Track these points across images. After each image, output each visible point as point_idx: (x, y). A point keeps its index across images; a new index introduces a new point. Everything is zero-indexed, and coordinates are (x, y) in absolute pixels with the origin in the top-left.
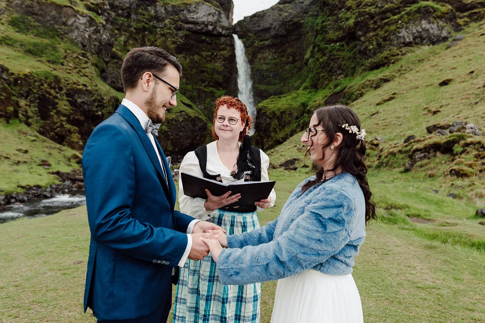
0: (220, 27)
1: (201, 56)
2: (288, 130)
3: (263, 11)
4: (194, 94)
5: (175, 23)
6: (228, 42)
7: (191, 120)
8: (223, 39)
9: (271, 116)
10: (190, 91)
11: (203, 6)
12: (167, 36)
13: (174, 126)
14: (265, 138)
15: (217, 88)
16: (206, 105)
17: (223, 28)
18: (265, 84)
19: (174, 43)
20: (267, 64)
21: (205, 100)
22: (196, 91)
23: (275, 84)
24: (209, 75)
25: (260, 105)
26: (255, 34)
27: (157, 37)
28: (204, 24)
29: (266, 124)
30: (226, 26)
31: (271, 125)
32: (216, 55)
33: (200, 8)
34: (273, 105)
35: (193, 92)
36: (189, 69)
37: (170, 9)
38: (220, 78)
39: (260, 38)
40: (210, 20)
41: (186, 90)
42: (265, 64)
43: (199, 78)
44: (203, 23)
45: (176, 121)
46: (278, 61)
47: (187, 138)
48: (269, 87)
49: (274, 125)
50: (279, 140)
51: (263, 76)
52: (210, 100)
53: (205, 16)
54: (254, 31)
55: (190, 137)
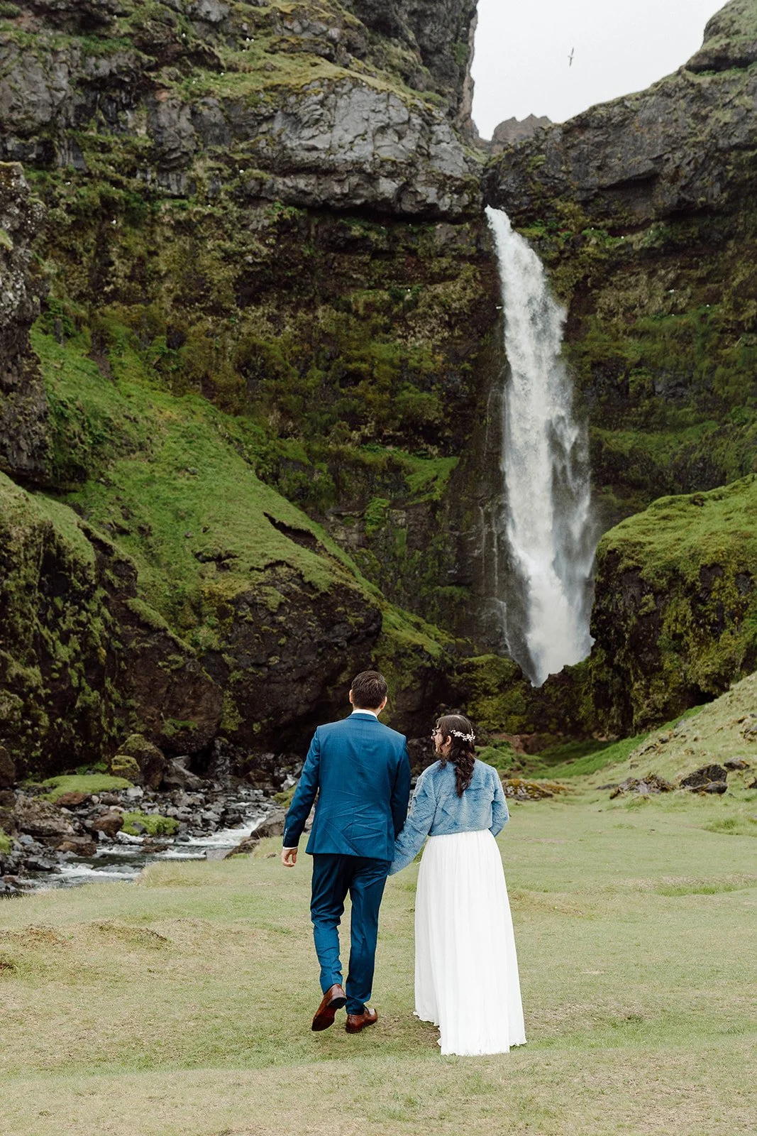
0: (428, 183)
1: (348, 308)
2: (733, 642)
3: (621, 102)
4: (316, 477)
5: (235, 174)
6: (465, 246)
7: (313, 602)
8: (441, 232)
9: (663, 582)
10: (298, 464)
11: (357, 95)
12: (201, 230)
13: (245, 628)
14: (636, 680)
15: (413, 448)
16: (370, 528)
17: (443, 183)
18: (635, 424)
19: (228, 258)
20: (641, 334)
21: (363, 505)
22: (325, 467)
23: (682, 426)
24: (383, 390)
25: (615, 535)
26: (585, 203)
27: (159, 239)
28: (361, 171)
29: (639, 618)
30: (457, 174)
31: (662, 621)
32: (414, 303)
33: (341, 103)
34: (669, 537)
35: (309, 470)
36: (294, 370)
37: (215, 116)
38: (430, 406)
39: (609, 222)
40: (386, 153)
41: (282, 461)
42: (633, 333)
43: (336, 406)
44: (357, 167)
45: (253, 605)
46: (691, 318)
47: (302, 680)
48: (655, 438)
49: (676, 620)
50: (696, 686)
51: (623, 389)
52: (387, 503)
53: (363, 136)
54: (581, 189)
55: (311, 673)
